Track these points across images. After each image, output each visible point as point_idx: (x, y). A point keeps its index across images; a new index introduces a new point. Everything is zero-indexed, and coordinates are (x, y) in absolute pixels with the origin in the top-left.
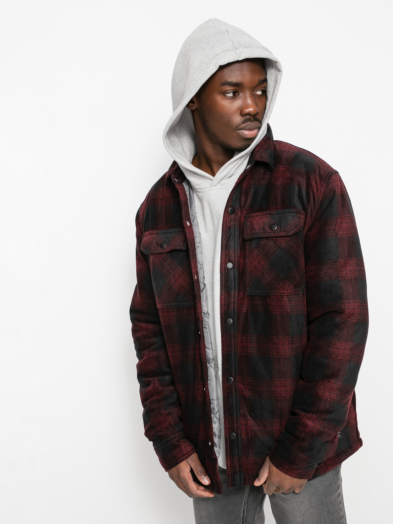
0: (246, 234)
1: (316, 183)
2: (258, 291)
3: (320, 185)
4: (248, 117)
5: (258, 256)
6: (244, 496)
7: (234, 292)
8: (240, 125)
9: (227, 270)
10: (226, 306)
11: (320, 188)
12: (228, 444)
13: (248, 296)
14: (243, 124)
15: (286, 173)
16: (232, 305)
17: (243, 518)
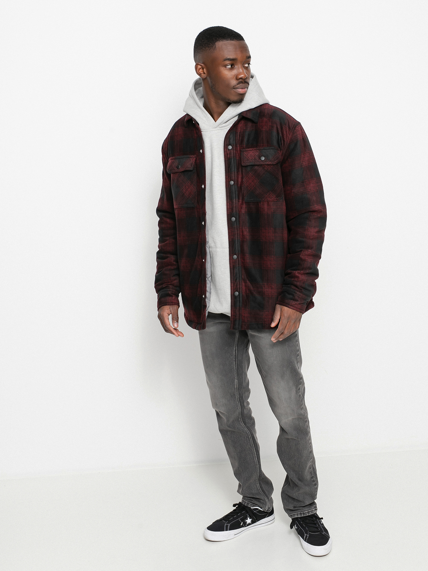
0: (243, 162)
1: (286, 132)
2: (252, 199)
3: (289, 133)
4: (240, 80)
5: (252, 176)
6: (235, 340)
7: (236, 200)
8: (236, 85)
9: (230, 186)
10: (231, 209)
11: (288, 135)
12: (233, 299)
13: (245, 202)
14: (237, 85)
15: (268, 122)
16: (235, 208)
17: (235, 355)
